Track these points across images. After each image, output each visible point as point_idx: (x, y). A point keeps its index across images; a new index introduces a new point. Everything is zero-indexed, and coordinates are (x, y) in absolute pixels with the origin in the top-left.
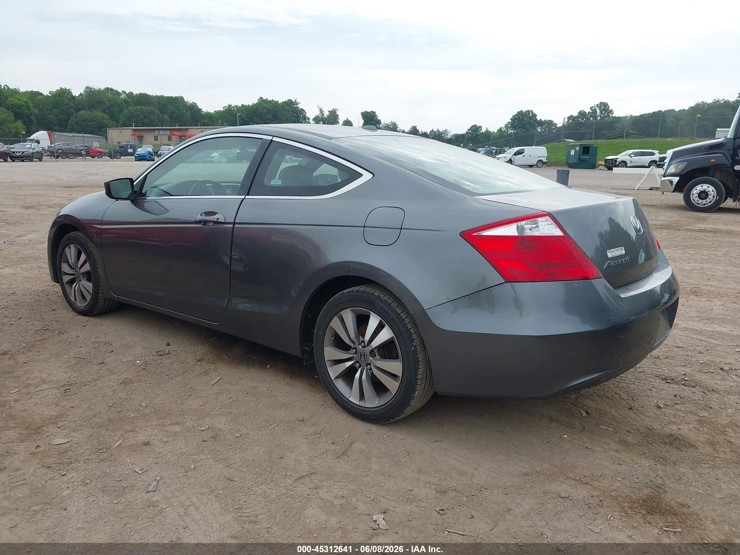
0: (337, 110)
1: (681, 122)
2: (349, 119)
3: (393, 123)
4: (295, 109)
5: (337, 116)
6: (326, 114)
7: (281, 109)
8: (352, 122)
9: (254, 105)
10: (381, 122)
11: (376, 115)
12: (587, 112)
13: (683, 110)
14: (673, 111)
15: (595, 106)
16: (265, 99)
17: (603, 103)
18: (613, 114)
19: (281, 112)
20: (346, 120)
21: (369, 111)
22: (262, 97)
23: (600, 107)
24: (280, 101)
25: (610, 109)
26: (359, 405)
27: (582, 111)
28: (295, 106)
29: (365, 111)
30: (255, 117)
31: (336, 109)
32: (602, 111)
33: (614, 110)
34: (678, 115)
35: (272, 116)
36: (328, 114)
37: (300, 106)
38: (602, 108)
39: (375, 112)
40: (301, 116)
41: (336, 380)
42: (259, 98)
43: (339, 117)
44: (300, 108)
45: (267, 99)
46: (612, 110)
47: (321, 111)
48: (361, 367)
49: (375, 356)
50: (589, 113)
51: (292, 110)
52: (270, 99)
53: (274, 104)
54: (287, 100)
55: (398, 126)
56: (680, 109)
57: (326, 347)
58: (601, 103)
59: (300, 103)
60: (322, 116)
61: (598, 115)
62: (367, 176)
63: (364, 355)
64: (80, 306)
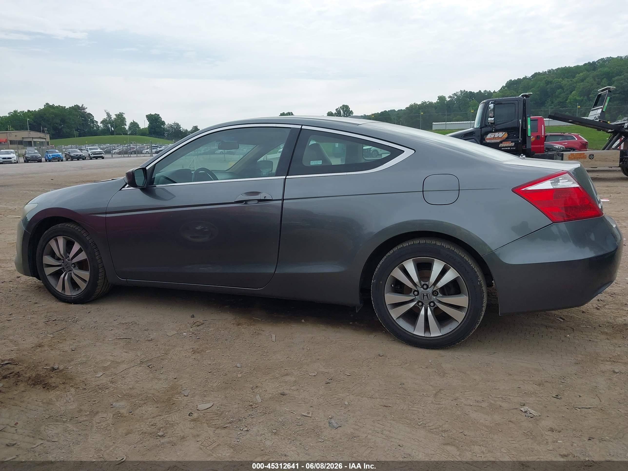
0: (124, 114)
1: (401, 119)
2: (135, 121)
3: (176, 123)
4: (83, 114)
5: (124, 119)
6: (113, 117)
7: (68, 113)
8: (138, 123)
9: (40, 111)
10: (165, 123)
11: (160, 117)
12: (334, 113)
13: (401, 109)
14: (394, 110)
15: (339, 108)
16: (52, 104)
17: (345, 105)
18: (353, 114)
19: (69, 116)
20: (132, 122)
21: (153, 114)
22: (48, 103)
23: (343, 109)
24: (67, 107)
25: (350, 110)
26: (424, 337)
27: (330, 112)
28: (82, 111)
29: (149, 114)
30: (42, 121)
31: (122, 113)
32: (345, 112)
33: (353, 111)
34: (398, 114)
35: (61, 120)
36: (115, 117)
37: (88, 111)
38: (345, 109)
39: (159, 115)
40: (89, 120)
41: (397, 320)
42: (45, 104)
43: (126, 120)
44: (87, 113)
45: (53, 104)
46: (352, 111)
47: (108, 115)
48: (424, 305)
49: (438, 294)
50: (335, 113)
51: (79, 114)
52: (56, 105)
53: (61, 109)
54: (74, 106)
55: (181, 127)
56: (399, 109)
57: (386, 293)
58: (343, 105)
59: (87, 108)
60: (109, 120)
61: (342, 115)
62: (408, 153)
63: (427, 295)
64: (71, 295)
